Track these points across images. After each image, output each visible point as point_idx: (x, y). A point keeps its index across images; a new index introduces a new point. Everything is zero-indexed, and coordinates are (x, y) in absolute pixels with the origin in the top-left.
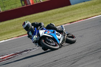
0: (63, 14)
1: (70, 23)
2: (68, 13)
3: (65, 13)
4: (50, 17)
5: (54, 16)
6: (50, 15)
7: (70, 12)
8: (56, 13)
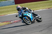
0: (46, 4)
1: (48, 8)
2: (48, 3)
3: (47, 4)
4: (39, 5)
5: (41, 4)
6: (39, 4)
7: (49, 3)
8: (42, 3)
